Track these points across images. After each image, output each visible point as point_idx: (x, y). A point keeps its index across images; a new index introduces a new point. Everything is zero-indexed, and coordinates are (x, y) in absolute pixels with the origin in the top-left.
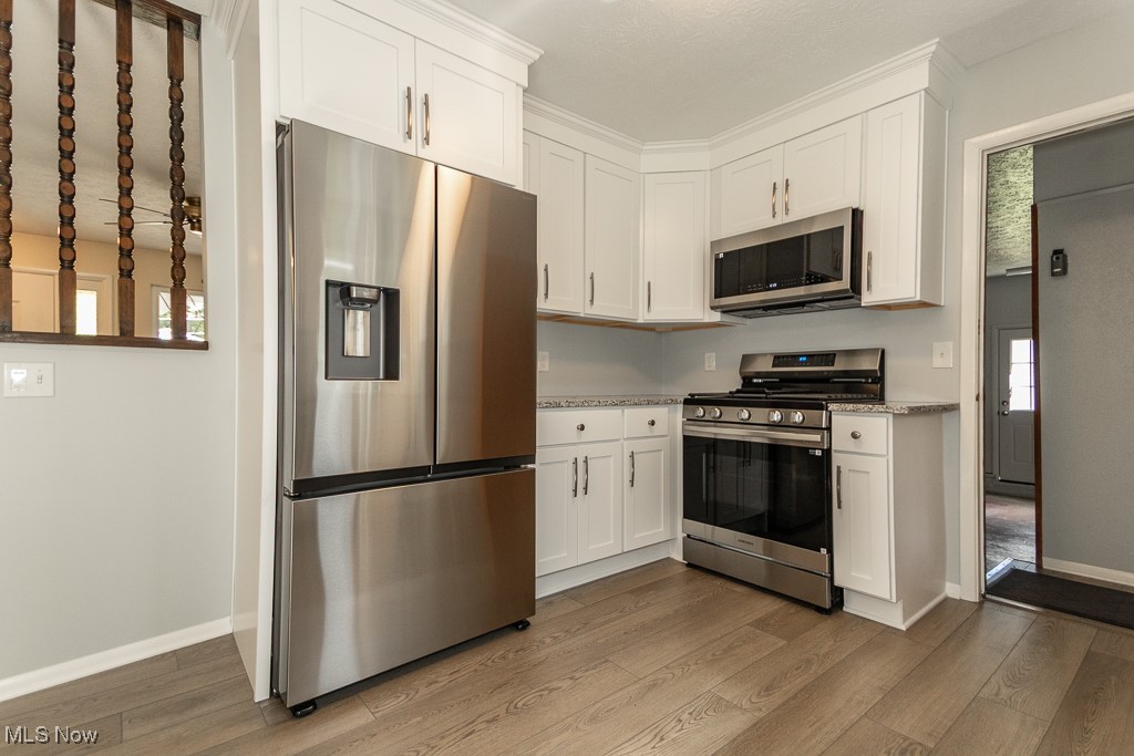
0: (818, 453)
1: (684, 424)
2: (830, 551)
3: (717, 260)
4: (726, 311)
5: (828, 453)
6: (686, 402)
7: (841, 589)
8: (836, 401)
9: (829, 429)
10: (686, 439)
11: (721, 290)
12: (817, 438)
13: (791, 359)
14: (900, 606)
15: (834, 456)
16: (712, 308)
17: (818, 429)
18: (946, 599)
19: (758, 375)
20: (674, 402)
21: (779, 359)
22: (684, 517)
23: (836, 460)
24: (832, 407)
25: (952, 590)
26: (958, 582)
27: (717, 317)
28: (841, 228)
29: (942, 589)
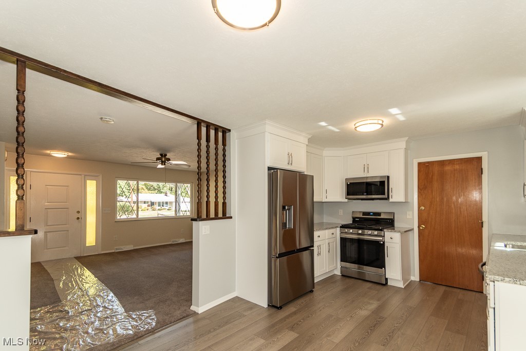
0: (382, 243)
1: (340, 234)
2: (385, 269)
3: (348, 185)
4: (349, 199)
5: (384, 242)
6: (341, 227)
7: (387, 279)
8: (386, 228)
9: (384, 236)
10: (341, 238)
11: (348, 193)
12: (382, 239)
13: (368, 214)
14: (402, 282)
15: (386, 243)
16: (346, 198)
17: (381, 236)
18: (411, 281)
19: (357, 218)
20: (337, 227)
21: (364, 214)
22: (341, 261)
23: (386, 245)
24: (385, 230)
25: (412, 278)
26: (414, 276)
27: (346, 200)
28: (384, 182)
29: (410, 278)
